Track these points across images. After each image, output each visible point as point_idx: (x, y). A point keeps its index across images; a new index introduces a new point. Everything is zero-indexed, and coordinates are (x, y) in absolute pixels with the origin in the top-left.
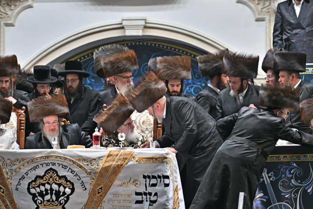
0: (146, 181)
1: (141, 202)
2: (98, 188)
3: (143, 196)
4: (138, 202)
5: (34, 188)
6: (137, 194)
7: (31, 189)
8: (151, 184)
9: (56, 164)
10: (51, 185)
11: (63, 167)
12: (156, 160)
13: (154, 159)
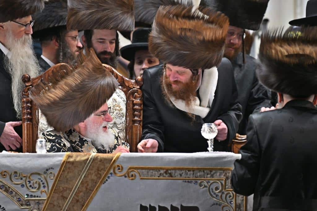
12: (166, 173)
13: (162, 172)
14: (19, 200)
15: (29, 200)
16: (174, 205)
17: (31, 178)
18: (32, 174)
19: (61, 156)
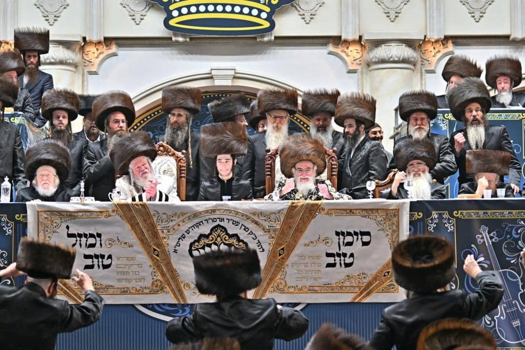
0: (339, 239)
1: (333, 265)
2: (279, 249)
3: (336, 257)
4: (329, 265)
5: (197, 249)
6: (328, 255)
7: (193, 252)
8: (345, 242)
9: (225, 220)
10: (219, 246)
11: (234, 223)
12: (350, 212)
13: (348, 211)
14: (264, 229)
15: (269, 230)
16: (356, 231)
17: (271, 215)
18: (271, 214)
19: (288, 203)
